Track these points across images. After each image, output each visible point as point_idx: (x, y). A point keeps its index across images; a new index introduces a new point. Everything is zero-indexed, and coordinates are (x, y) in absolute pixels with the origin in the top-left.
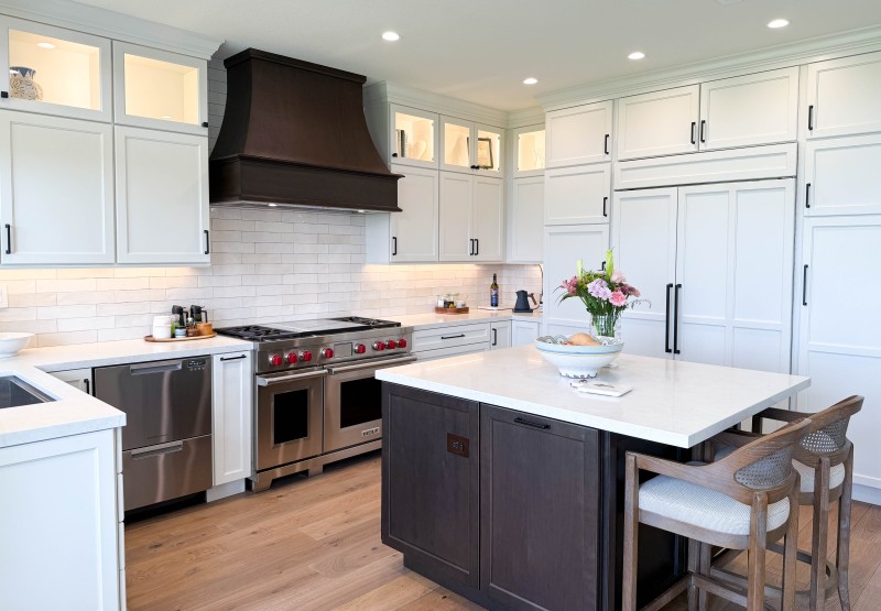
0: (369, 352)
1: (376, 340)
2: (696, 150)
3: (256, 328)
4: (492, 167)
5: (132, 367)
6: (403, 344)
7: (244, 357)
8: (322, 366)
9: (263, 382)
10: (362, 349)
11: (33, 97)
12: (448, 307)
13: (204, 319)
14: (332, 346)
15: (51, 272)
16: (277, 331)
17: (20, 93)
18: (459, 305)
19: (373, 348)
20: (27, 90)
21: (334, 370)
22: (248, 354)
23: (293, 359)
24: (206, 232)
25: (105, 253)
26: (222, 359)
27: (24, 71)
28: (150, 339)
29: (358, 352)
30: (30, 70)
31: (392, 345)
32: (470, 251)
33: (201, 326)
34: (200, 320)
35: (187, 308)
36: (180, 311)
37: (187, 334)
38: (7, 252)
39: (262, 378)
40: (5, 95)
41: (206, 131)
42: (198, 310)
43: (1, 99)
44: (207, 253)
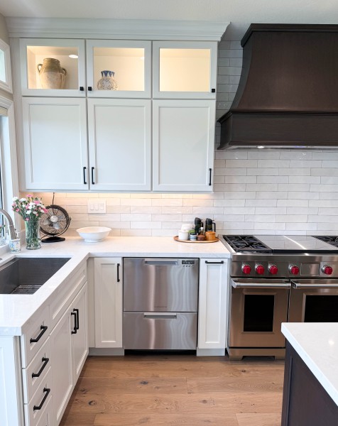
3: (251, 237)
5: (146, 260)
7: (222, 262)
9: (235, 285)
10: (328, 270)
11: (110, 88)
13: (213, 228)
17: (102, 87)
20: (107, 84)
21: (298, 285)
22: (226, 261)
24: (210, 170)
25: (145, 184)
26: (206, 262)
27: (105, 73)
28: (176, 238)
29: (325, 272)
30: (110, 72)
33: (208, 233)
34: (211, 229)
35: (204, 220)
36: (198, 222)
37: (197, 239)
38: (93, 183)
39: (235, 281)
40: (90, 89)
41: (214, 96)
42: (210, 222)
43: (88, 92)
44: (210, 184)
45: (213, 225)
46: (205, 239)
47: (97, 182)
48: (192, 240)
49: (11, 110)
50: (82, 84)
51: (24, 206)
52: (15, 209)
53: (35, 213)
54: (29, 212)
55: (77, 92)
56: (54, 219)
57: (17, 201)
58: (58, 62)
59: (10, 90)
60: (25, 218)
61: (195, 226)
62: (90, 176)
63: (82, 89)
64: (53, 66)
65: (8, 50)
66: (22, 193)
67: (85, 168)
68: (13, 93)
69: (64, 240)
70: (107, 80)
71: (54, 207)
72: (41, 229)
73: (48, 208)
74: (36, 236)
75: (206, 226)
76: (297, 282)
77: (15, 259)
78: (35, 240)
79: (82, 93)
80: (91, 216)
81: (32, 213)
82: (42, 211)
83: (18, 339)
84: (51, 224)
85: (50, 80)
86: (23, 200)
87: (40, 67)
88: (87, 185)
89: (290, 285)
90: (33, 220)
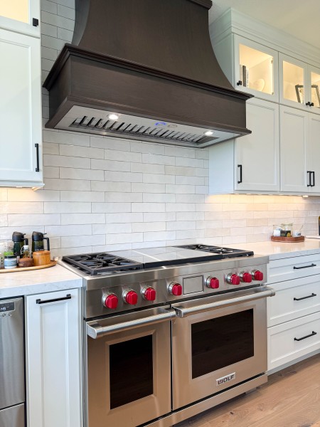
0: (223, 286)
1: (229, 272)
6: (259, 276)
7: (69, 297)
8: (169, 305)
9: (94, 332)
10: (214, 283)
12: (285, 236)
14: (180, 281)
16: (120, 260)
18: (295, 234)
19: (226, 281)
21: (183, 311)
22: (75, 294)
23: (133, 298)
24: (37, 146)
26: (39, 302)
29: (212, 286)
31: (247, 278)
32: (307, 182)
33: (37, 255)
34: (42, 248)
35: (28, 235)
36: (20, 239)
37: (18, 265)
39: (93, 326)
42: (39, 237)
44: (38, 170)
45: (45, 241)
46: (33, 263)
48: (8, 268)
61: (13, 244)
75: (33, 244)
76: (181, 307)
89: (174, 313)
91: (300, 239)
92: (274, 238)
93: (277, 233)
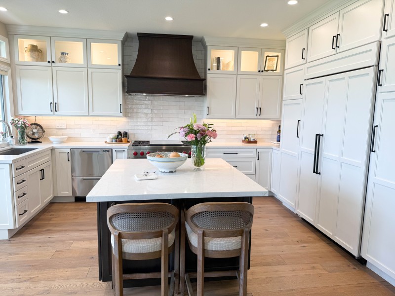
2: (335, 53)
4: (276, 70)
5: (83, 150)
7: (124, 151)
11: (65, 62)
13: (128, 137)
15: (78, 118)
17: (61, 61)
20: (63, 60)
22: (126, 150)
24: (121, 104)
25: (85, 112)
26: (116, 151)
27: (63, 53)
28: (106, 142)
30: (66, 54)
32: (255, 114)
33: (123, 139)
34: (126, 137)
35: (122, 132)
36: (120, 133)
37: (116, 141)
38: (56, 111)
40: (53, 62)
41: (120, 67)
42: (126, 133)
43: (53, 64)
44: (121, 113)
45: (128, 135)
46: (121, 141)
47: (58, 111)
48: (114, 142)
49: (9, 72)
50: (49, 59)
51: (17, 122)
52: (12, 124)
53: (23, 126)
54: (19, 126)
55: (47, 64)
56: (35, 131)
57: (13, 120)
58: (37, 46)
59: (8, 61)
60: (17, 129)
61: (117, 135)
62: (54, 107)
63: (49, 62)
64: (34, 49)
65: (8, 41)
66: (16, 116)
67: (51, 103)
68: (11, 63)
69: (41, 142)
70: (64, 58)
71: (35, 124)
72: (28, 136)
73: (32, 125)
74: (24, 138)
75: (123, 135)
77: (12, 149)
78: (23, 140)
79: (50, 64)
80: (58, 130)
81: (21, 126)
82: (27, 125)
83: (11, 165)
84: (34, 134)
85: (32, 57)
86: (16, 119)
87: (26, 49)
88: (53, 112)
90: (23, 130)
91: (255, 142)
92: (243, 141)
93: (244, 139)
